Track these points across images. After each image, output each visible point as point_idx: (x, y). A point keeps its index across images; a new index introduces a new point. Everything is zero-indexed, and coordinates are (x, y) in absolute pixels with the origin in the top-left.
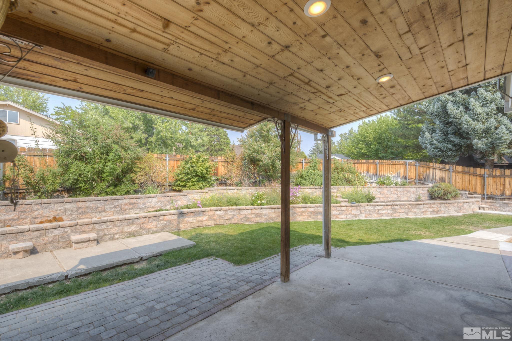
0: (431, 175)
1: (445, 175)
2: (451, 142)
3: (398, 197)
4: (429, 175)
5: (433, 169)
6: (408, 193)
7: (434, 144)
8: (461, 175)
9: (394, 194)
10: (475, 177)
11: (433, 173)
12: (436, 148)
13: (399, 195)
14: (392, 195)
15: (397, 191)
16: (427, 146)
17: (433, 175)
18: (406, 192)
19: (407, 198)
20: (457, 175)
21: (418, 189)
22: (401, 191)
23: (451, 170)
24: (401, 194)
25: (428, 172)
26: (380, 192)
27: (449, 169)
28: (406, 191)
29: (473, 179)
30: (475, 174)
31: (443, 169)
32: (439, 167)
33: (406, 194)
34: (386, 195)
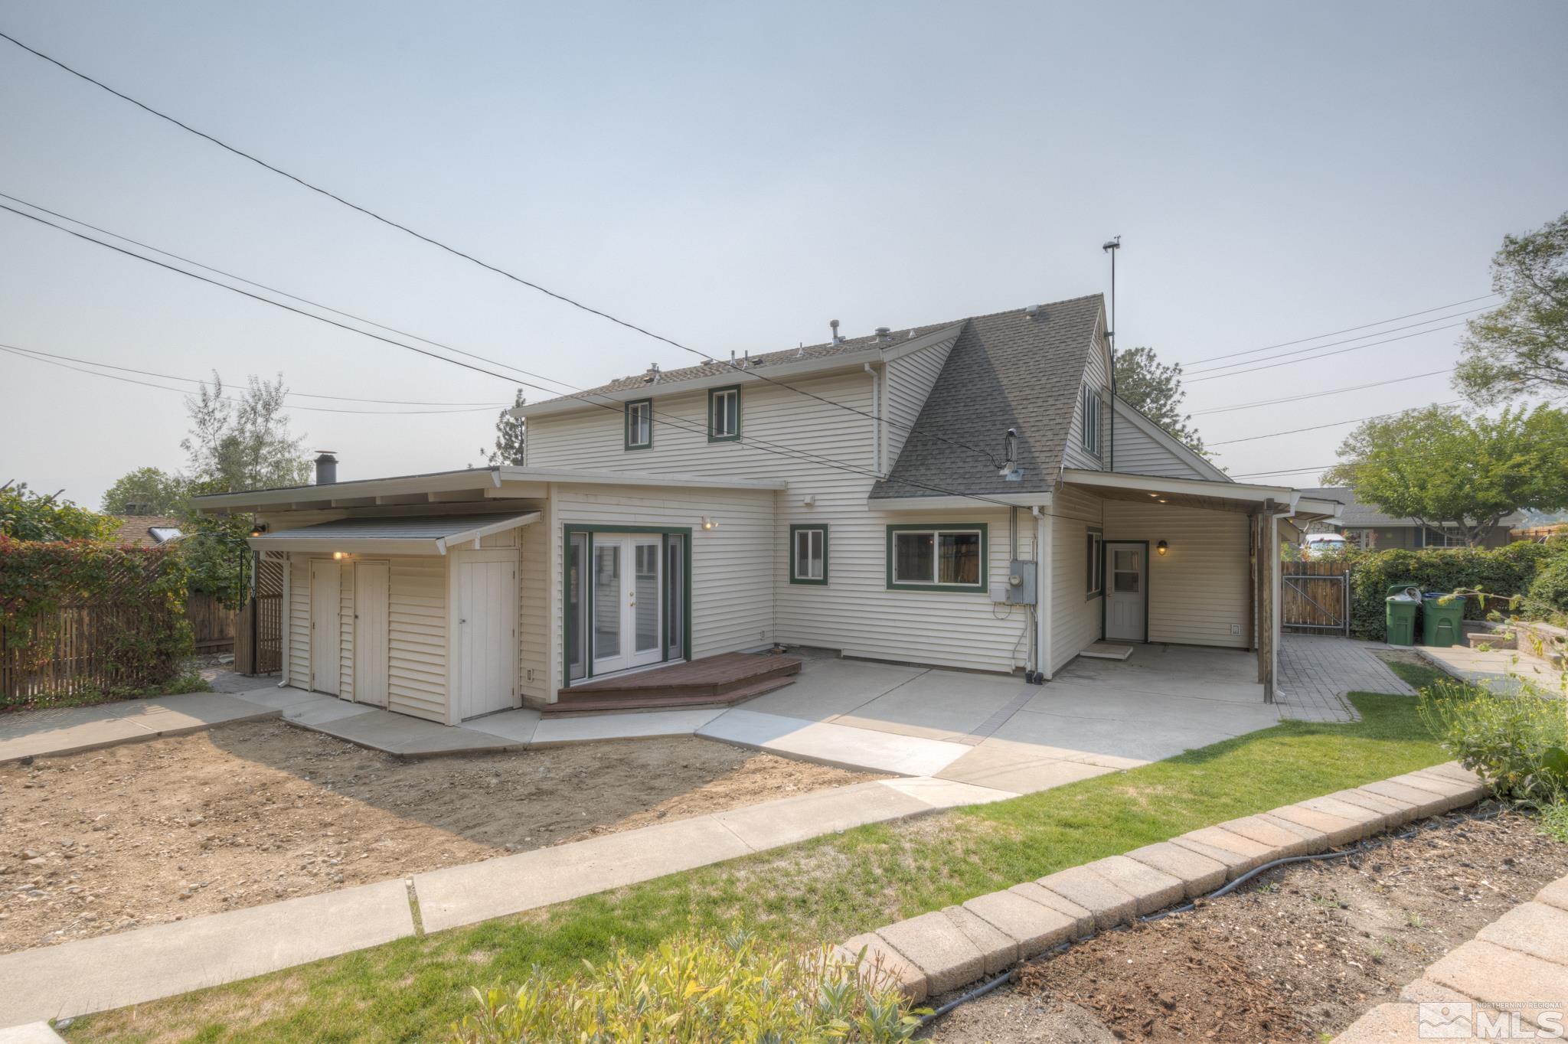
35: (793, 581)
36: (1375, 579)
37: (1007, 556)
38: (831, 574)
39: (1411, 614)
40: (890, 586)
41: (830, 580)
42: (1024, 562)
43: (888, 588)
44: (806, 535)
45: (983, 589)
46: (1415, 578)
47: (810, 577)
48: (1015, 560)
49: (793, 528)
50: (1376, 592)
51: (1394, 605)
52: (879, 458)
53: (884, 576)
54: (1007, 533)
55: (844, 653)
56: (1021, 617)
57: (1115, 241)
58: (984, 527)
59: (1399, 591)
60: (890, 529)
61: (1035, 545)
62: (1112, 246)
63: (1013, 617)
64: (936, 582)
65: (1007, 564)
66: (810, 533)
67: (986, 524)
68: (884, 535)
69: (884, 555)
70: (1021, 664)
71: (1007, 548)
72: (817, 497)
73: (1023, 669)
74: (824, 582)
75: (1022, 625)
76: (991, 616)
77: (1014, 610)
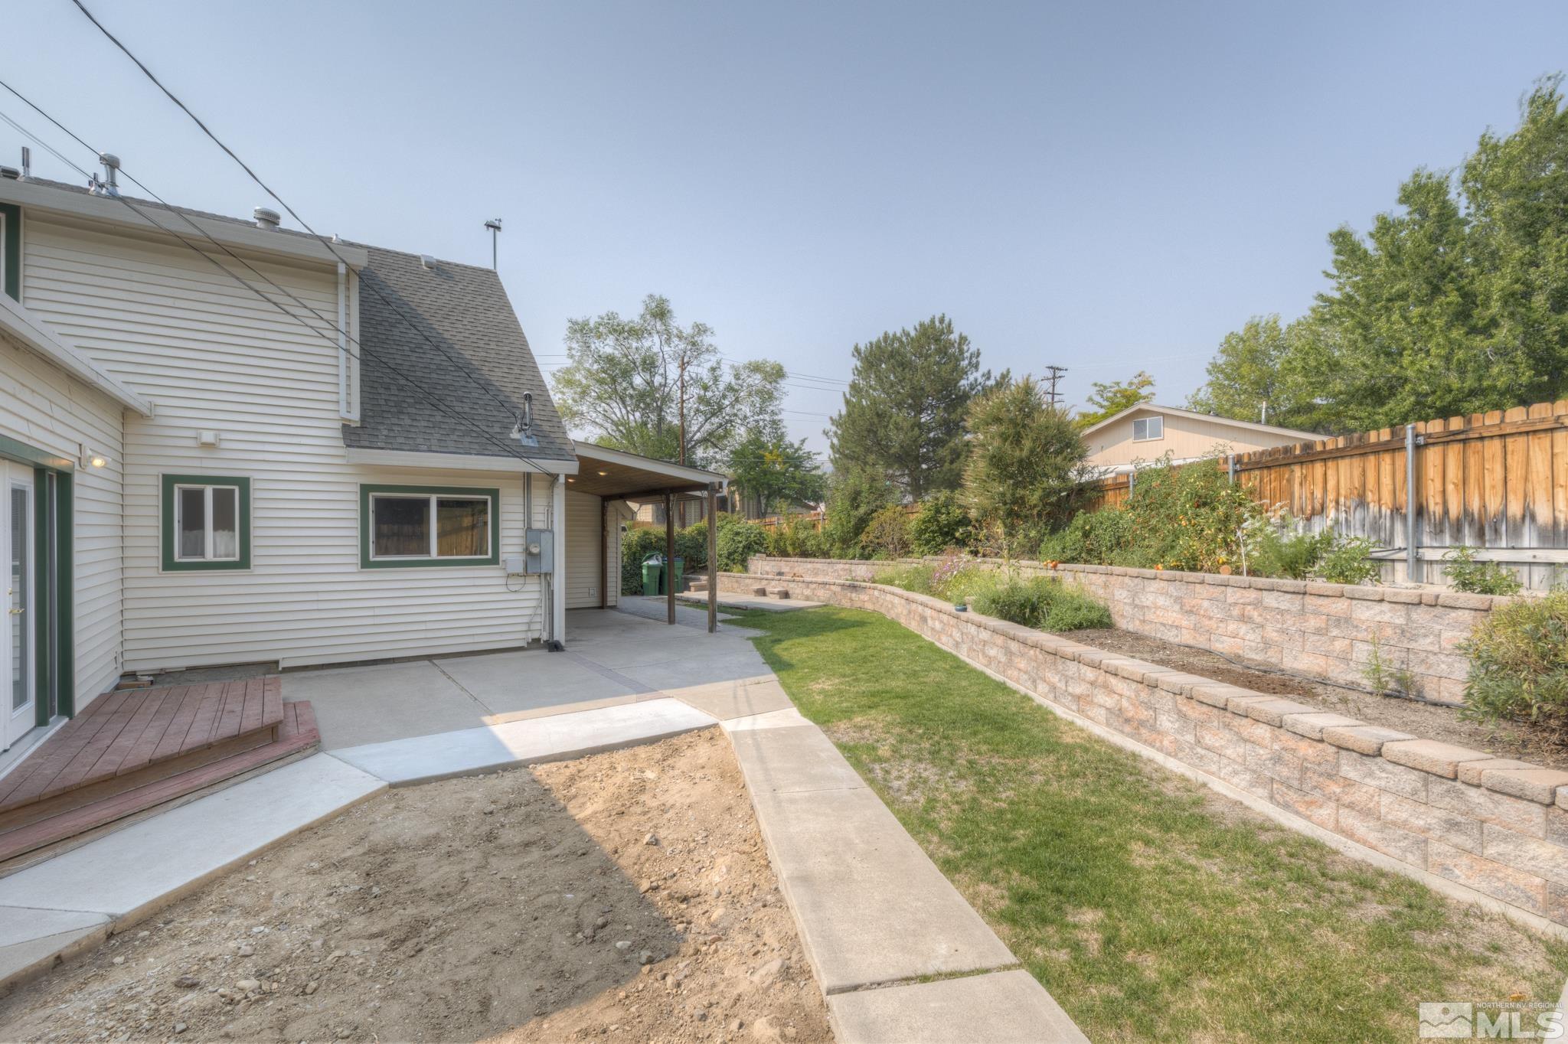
3: (1267, 644)
6: (1335, 632)
9: (1244, 619)
13: (1272, 634)
14: (1232, 626)
15: (1257, 604)
18: (1313, 623)
19: (1322, 661)
21: (1420, 615)
22: (1281, 612)
24: (1282, 631)
26: (1178, 600)
28: (1316, 613)
33: (1318, 632)
34: (1207, 622)
35: (169, 564)
36: (634, 550)
37: (520, 525)
38: (254, 552)
39: (657, 573)
40: (366, 563)
41: (254, 561)
42: (541, 531)
43: (363, 566)
44: (199, 495)
45: (495, 560)
46: (655, 548)
47: (209, 556)
48: (529, 529)
49: (169, 481)
50: (635, 559)
51: (649, 567)
52: (349, 394)
53: (357, 551)
54: (520, 500)
55: (282, 665)
56: (536, 588)
57: (497, 223)
58: (495, 493)
59: (649, 558)
60: (365, 489)
61: (550, 513)
62: (494, 227)
63: (529, 588)
64: (434, 554)
65: (521, 533)
66: (209, 491)
67: (498, 490)
68: (358, 497)
69: (357, 524)
70: (536, 635)
71: (520, 517)
72: (224, 436)
73: (538, 640)
74: (244, 563)
75: (536, 596)
76: (503, 589)
77: (529, 580)
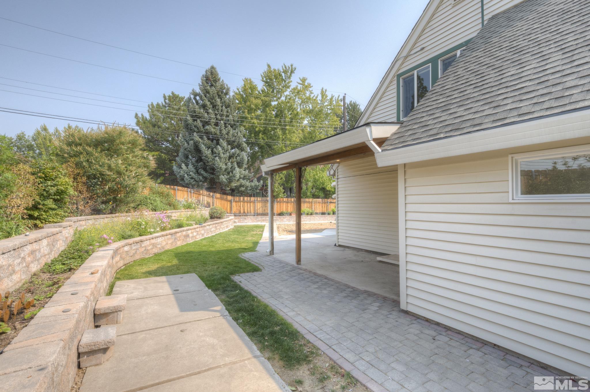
0: (201, 200)
1: (210, 200)
2: (202, 175)
4: (200, 200)
5: (203, 195)
7: (191, 175)
8: (219, 200)
10: (227, 202)
11: (203, 199)
12: (192, 178)
16: (185, 175)
17: (203, 200)
20: (217, 200)
23: (214, 197)
25: (199, 197)
27: (213, 196)
29: (226, 203)
30: (227, 200)
31: (209, 196)
32: (207, 194)
